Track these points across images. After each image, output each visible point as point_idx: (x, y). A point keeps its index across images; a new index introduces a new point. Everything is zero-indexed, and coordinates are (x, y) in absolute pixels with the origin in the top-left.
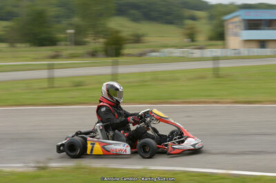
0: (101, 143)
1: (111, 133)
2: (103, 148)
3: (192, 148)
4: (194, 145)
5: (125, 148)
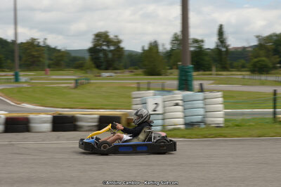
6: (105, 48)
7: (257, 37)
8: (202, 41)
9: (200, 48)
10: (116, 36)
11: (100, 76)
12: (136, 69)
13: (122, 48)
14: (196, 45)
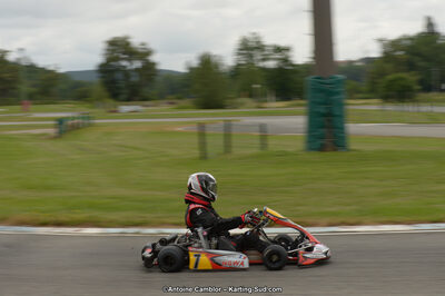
0: (208, 254)
2: (212, 260)
3: (325, 256)
4: (326, 253)
6: (124, 63)
7: (380, 40)
8: (287, 49)
9: (286, 60)
10: (143, 44)
11: (115, 112)
12: (179, 98)
13: (154, 64)
14: (277, 56)
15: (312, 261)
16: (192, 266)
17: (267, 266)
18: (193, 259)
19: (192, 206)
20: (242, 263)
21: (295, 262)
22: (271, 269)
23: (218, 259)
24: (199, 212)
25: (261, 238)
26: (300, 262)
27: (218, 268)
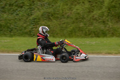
0: (41, 55)
1: (45, 51)
2: (42, 58)
3: (85, 58)
4: (85, 57)
5: (52, 58)
15: (79, 60)
16: (34, 60)
17: (61, 61)
18: (35, 57)
19: (39, 37)
20: (53, 59)
21: (72, 60)
22: (63, 62)
23: (44, 58)
24: (40, 40)
25: (63, 50)
26: (74, 60)
27: (44, 61)
